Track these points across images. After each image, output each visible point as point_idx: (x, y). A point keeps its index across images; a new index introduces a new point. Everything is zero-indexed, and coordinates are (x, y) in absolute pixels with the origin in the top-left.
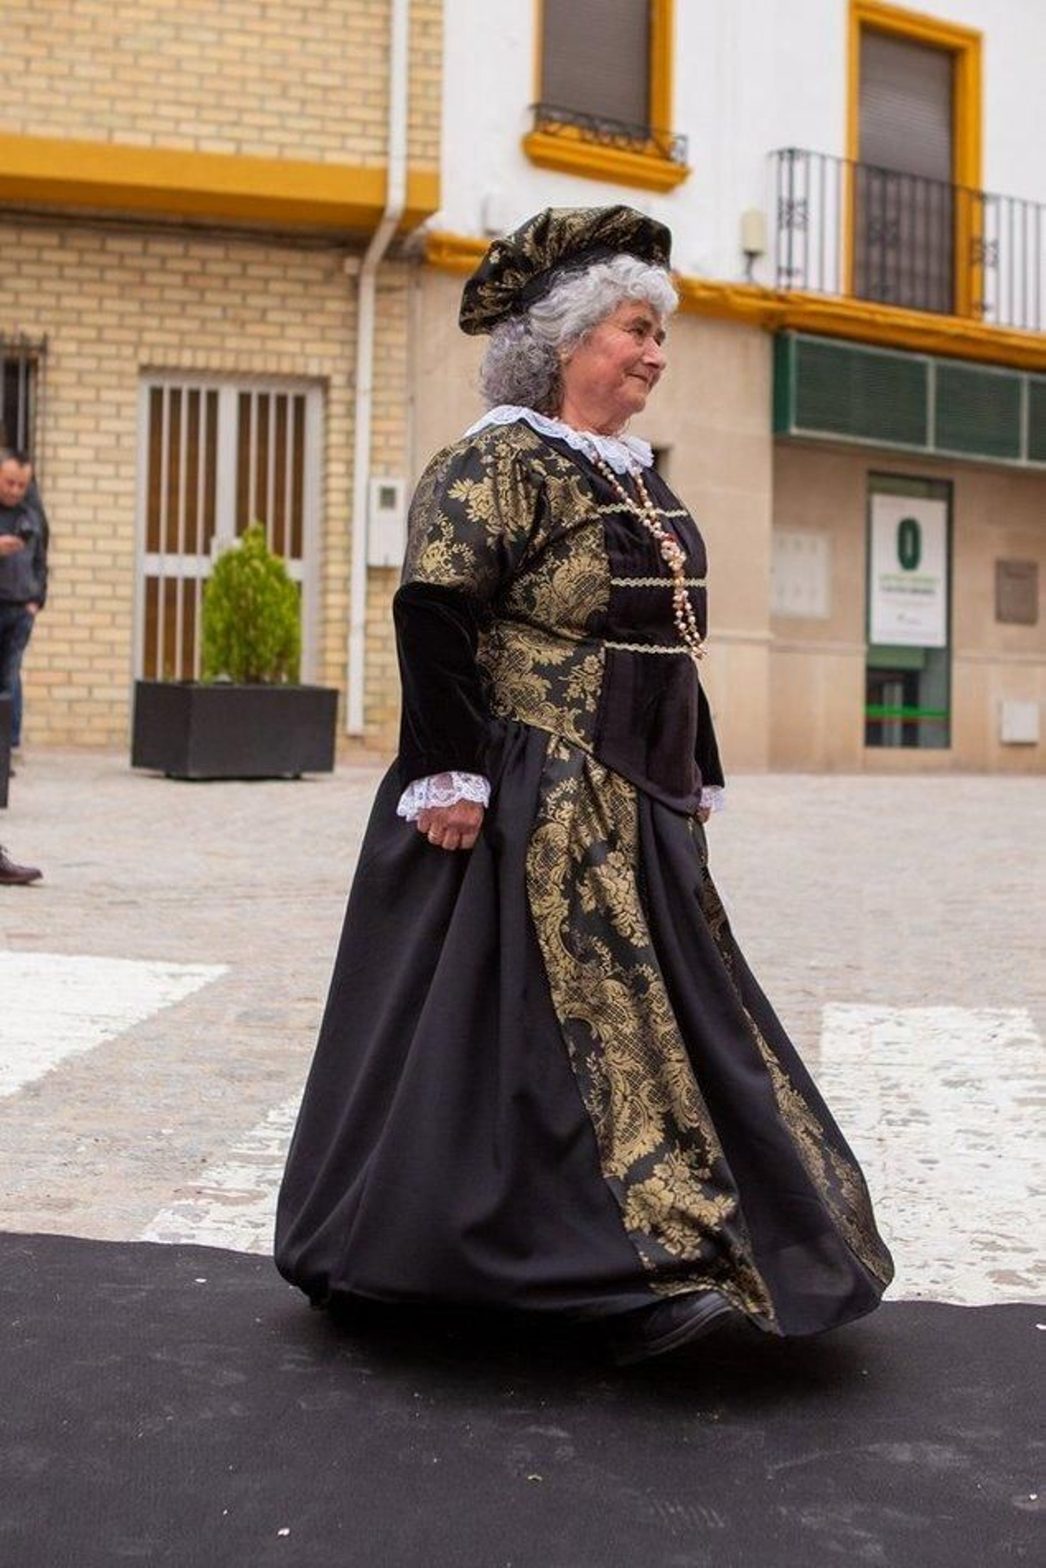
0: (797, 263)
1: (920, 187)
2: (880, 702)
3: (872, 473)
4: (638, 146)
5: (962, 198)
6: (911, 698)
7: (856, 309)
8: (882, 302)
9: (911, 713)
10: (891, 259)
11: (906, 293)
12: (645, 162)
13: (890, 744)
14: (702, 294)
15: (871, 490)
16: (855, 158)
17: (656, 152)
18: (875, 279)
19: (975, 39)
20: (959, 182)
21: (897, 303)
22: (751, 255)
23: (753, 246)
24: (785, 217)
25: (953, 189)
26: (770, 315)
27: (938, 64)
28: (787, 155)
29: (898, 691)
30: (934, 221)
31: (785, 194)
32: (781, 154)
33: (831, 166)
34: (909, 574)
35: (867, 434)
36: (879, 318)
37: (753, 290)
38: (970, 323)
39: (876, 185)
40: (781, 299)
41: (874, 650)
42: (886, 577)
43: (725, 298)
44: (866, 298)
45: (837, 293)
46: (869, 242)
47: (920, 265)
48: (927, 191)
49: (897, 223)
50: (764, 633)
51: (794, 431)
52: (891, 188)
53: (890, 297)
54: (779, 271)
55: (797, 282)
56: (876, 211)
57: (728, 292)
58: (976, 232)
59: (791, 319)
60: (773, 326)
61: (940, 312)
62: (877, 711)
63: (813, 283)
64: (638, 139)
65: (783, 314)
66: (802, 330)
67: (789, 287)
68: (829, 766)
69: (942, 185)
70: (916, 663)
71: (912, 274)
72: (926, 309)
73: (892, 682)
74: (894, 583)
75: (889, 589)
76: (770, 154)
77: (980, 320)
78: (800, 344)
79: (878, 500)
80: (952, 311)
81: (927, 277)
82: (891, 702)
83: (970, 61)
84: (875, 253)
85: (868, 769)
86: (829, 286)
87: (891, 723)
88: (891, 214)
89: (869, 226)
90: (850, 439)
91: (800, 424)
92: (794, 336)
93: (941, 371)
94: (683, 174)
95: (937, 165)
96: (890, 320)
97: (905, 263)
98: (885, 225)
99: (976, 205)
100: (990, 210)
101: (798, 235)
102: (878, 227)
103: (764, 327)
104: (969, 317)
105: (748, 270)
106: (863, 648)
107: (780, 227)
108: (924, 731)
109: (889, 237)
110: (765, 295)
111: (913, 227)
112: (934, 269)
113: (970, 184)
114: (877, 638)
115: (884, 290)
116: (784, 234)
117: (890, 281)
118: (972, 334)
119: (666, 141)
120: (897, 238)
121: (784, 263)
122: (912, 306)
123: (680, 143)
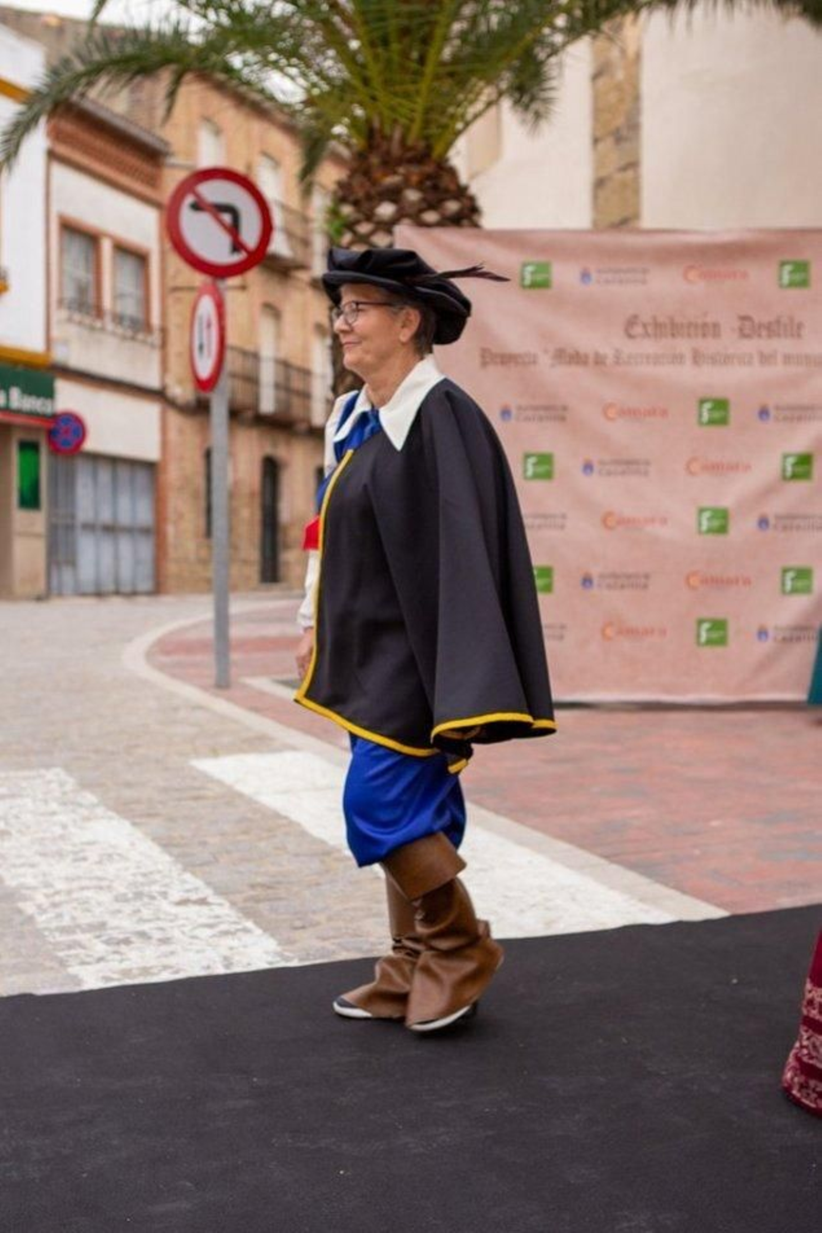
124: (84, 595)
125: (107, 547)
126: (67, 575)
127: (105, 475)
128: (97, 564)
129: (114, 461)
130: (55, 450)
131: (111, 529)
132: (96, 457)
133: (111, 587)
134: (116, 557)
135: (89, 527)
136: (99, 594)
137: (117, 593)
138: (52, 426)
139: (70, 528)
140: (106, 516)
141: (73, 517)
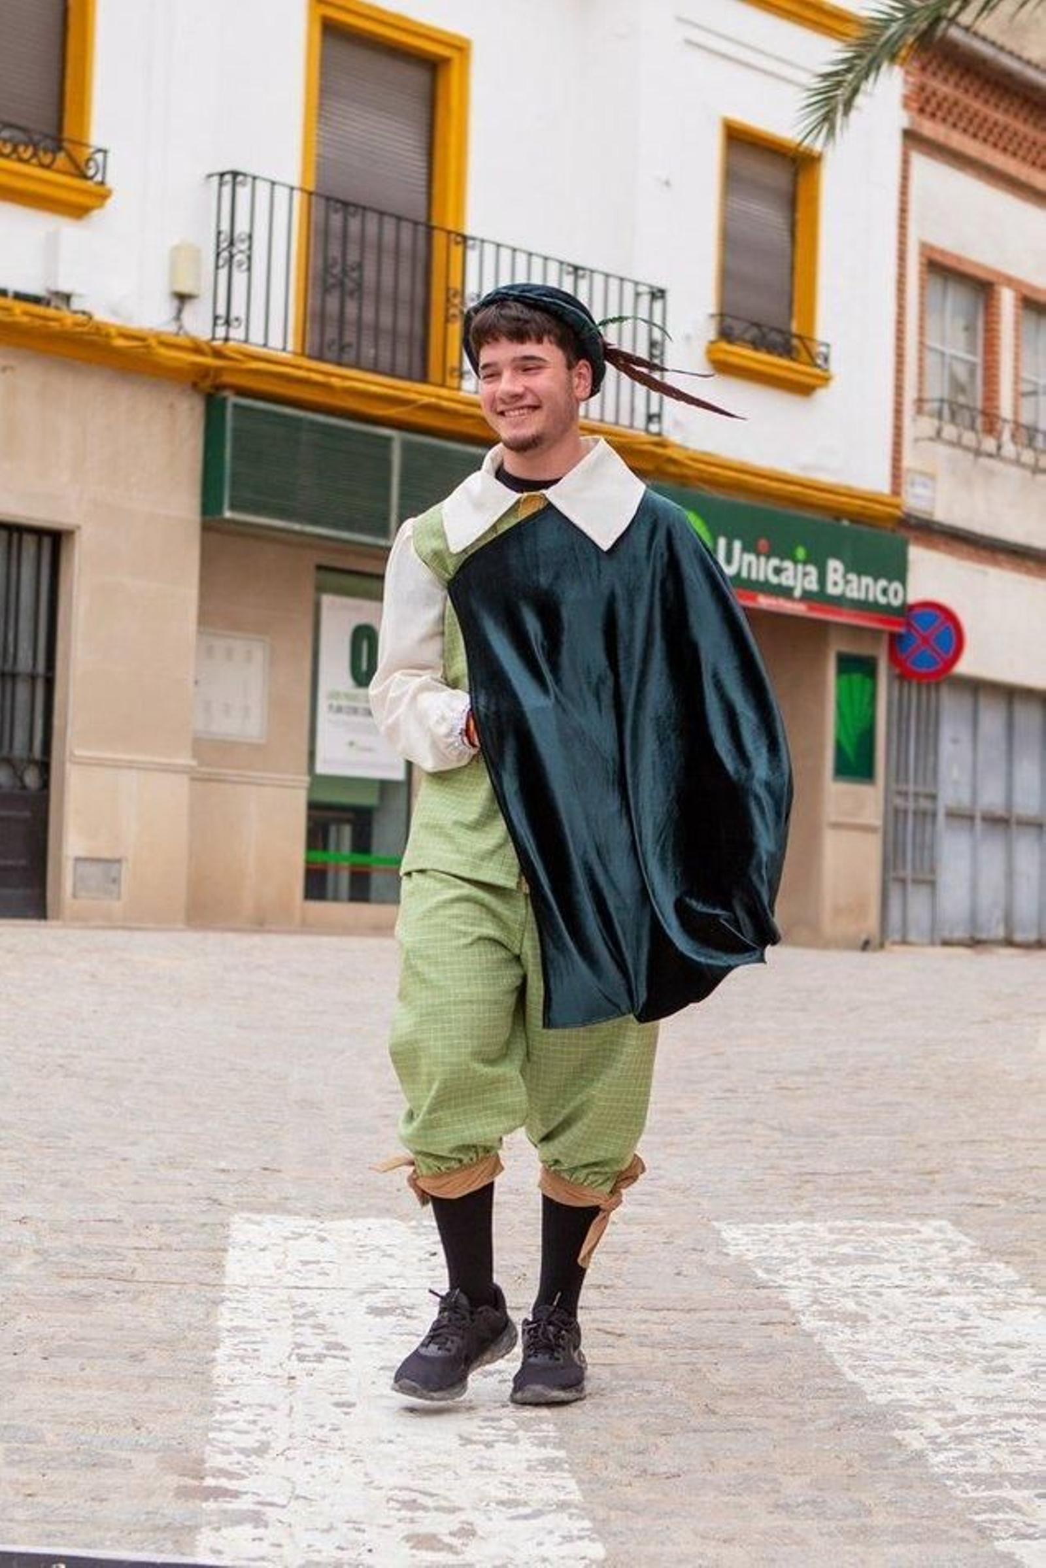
0: (238, 310)
1: (389, 225)
2: (325, 847)
3: (320, 568)
4: (47, 159)
5: (439, 239)
6: (362, 843)
7: (310, 370)
8: (340, 364)
9: (360, 859)
10: (351, 309)
11: (369, 352)
12: (57, 180)
13: (336, 899)
14: (120, 342)
15: (321, 589)
16: (311, 187)
17: (69, 167)
18: (331, 333)
19: (462, 48)
20: (435, 223)
21: (357, 366)
22: (182, 298)
23: (184, 288)
24: (225, 254)
25: (430, 229)
26: (204, 372)
27: (417, 77)
28: (228, 178)
29: (347, 831)
30: (405, 265)
31: (225, 226)
32: (222, 175)
33: (281, 194)
34: (361, 691)
35: (315, 522)
36: (334, 381)
37: (181, 340)
38: (444, 392)
39: (336, 220)
40: (218, 354)
41: (318, 781)
42: (335, 695)
43: (148, 347)
44: (320, 358)
45: (284, 349)
46: (326, 290)
47: (386, 319)
48: (398, 230)
49: (360, 266)
50: (185, 759)
51: (228, 514)
52: (354, 224)
53: (350, 356)
54: (216, 318)
55: (237, 333)
56: (335, 251)
57: (153, 342)
58: (455, 283)
59: (227, 379)
60: (206, 384)
61: (409, 378)
62: (319, 856)
63: (257, 336)
64: (46, 151)
65: (219, 371)
66: (241, 392)
67: (226, 339)
68: (260, 924)
69: (416, 223)
70: (368, 799)
71: (377, 328)
72: (392, 374)
73: (340, 822)
74: (344, 703)
75: (339, 710)
76: (210, 176)
77: (459, 389)
78: (236, 406)
79: (327, 600)
80: (424, 378)
81: (394, 332)
82: (338, 847)
83: (455, 72)
84: (333, 303)
85: (306, 927)
86: (276, 341)
87: (337, 870)
88: (353, 257)
89: (326, 269)
90: (297, 527)
91: (233, 507)
92: (232, 399)
93: (407, 447)
94: (102, 195)
95: (411, 201)
96: (348, 384)
97: (369, 315)
98: (344, 272)
99: (457, 251)
100: (472, 256)
101: (240, 278)
102: (336, 270)
103: (195, 385)
104: (443, 385)
105: (178, 318)
106: (306, 779)
107: (217, 267)
108: (377, 881)
109: (350, 285)
110: (197, 349)
111: (379, 272)
112: (403, 323)
113: (451, 226)
114: (321, 769)
115: (342, 349)
116: (223, 273)
117: (350, 337)
118: (445, 404)
119: (82, 155)
120: (359, 285)
121: (221, 311)
122: (375, 370)
123: (99, 157)
124: (946, 943)
125: (992, 854)
126: (918, 902)
127: (992, 719)
128: (974, 887)
129: (1010, 694)
130: (904, 674)
131: (1000, 822)
132: (977, 687)
133: (1000, 932)
134: (1010, 874)
135: (961, 817)
136: (974, 943)
137: (1009, 943)
138: (902, 630)
139: (927, 817)
140: (992, 798)
141: (933, 797)
